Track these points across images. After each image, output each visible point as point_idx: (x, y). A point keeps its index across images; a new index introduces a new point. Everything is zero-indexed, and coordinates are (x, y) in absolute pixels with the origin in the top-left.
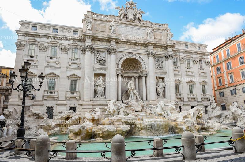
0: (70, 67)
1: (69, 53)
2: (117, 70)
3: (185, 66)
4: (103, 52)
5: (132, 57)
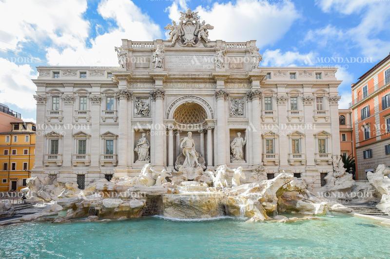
0: (104, 123)
1: (102, 104)
2: (166, 122)
3: (287, 109)
4: (147, 98)
5: (190, 102)
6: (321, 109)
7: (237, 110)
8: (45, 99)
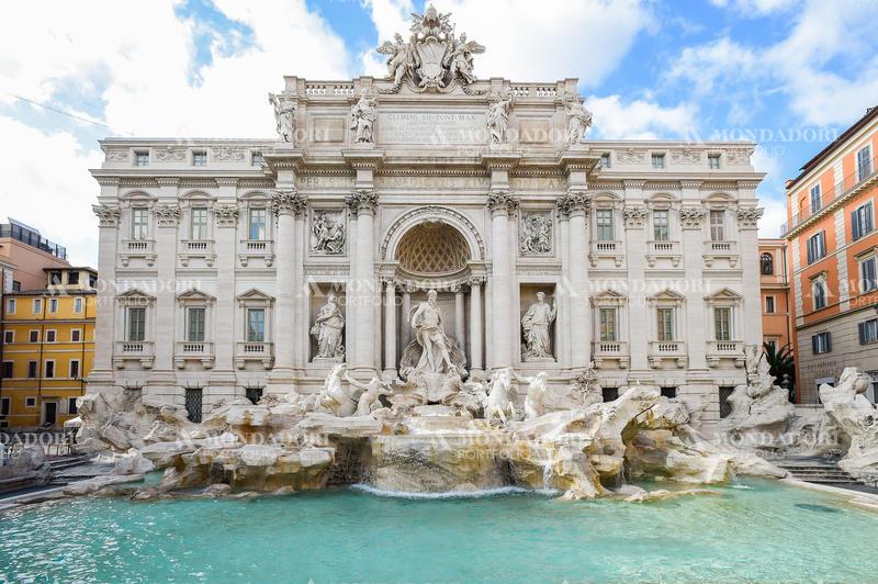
0: (244, 269)
1: (239, 226)
2: (379, 267)
3: (645, 240)
4: (338, 211)
5: (433, 221)
6: (721, 238)
7: (536, 240)
8: (118, 214)
